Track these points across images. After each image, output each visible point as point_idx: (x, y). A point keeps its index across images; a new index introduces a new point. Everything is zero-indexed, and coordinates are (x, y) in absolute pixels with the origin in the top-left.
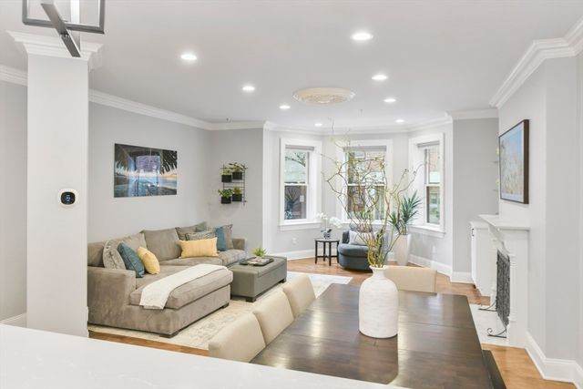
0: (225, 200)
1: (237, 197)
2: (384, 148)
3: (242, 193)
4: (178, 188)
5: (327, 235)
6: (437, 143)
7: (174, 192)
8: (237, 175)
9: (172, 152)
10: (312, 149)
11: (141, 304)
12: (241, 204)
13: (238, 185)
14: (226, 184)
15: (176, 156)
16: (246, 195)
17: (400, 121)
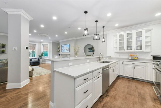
1: (3, 52)
16: (6, 52)
17: (42, 41)
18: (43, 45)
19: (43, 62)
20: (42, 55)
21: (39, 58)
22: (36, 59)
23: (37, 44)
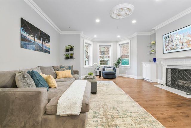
0: (67, 58)
1: (71, 57)
2: (110, 46)
3: (73, 55)
4: (51, 51)
5: (98, 69)
6: (128, 43)
7: (49, 52)
8: (72, 49)
9: (48, 35)
10: (91, 45)
11: (58, 114)
12: (72, 59)
13: (72, 53)
14: (67, 53)
15: (50, 38)
16: (75, 56)
17: (119, 36)
18: (120, 45)
19: (120, 73)
20: (119, 62)
21: (115, 67)
22: (110, 67)
23: (111, 44)
